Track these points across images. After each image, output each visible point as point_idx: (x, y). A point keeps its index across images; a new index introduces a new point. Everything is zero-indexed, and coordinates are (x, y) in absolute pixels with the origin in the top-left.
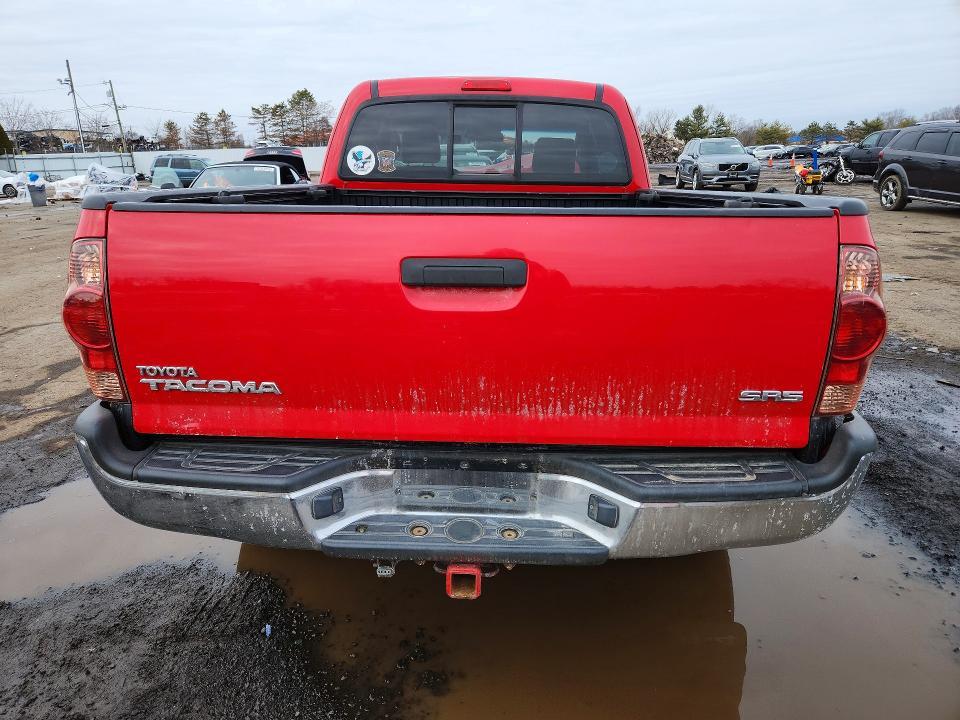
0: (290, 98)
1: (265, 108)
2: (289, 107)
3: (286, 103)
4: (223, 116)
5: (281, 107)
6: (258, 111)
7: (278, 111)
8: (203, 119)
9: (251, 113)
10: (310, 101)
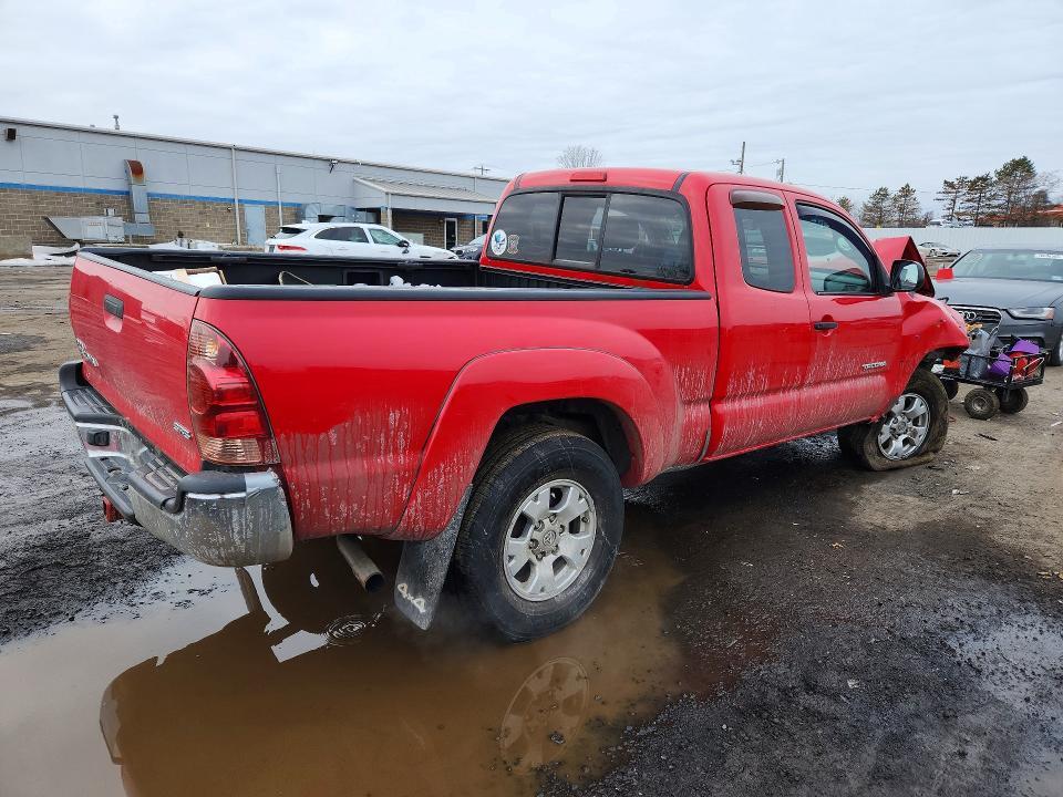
0: (1000, 168)
1: (962, 181)
2: (995, 179)
3: (992, 175)
4: (906, 191)
5: (984, 179)
6: (951, 185)
7: (980, 184)
8: (882, 194)
9: (941, 187)
10: (1028, 171)
